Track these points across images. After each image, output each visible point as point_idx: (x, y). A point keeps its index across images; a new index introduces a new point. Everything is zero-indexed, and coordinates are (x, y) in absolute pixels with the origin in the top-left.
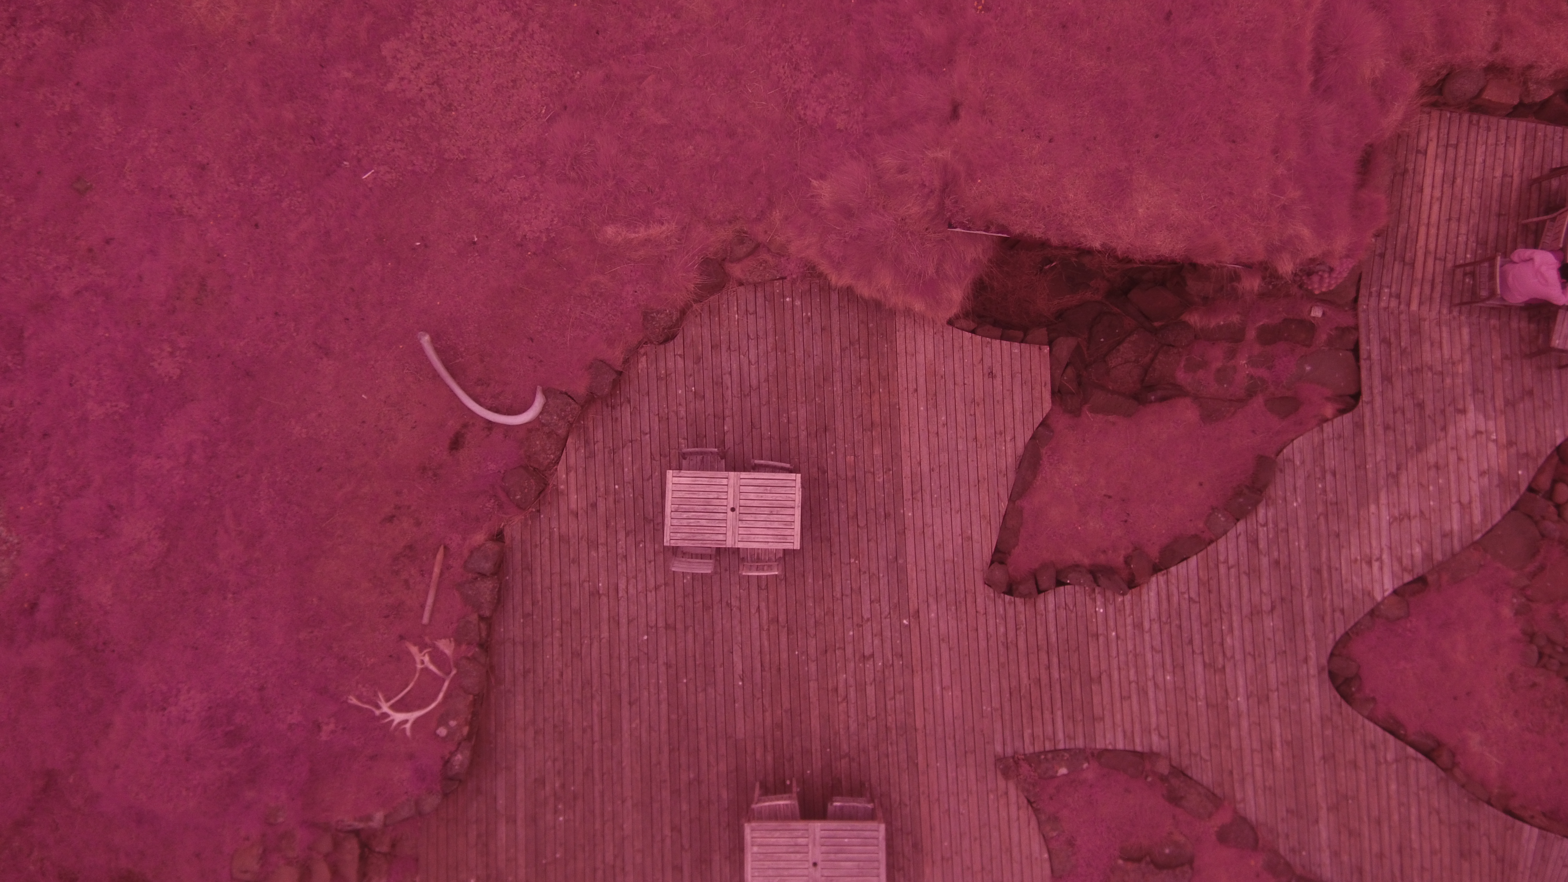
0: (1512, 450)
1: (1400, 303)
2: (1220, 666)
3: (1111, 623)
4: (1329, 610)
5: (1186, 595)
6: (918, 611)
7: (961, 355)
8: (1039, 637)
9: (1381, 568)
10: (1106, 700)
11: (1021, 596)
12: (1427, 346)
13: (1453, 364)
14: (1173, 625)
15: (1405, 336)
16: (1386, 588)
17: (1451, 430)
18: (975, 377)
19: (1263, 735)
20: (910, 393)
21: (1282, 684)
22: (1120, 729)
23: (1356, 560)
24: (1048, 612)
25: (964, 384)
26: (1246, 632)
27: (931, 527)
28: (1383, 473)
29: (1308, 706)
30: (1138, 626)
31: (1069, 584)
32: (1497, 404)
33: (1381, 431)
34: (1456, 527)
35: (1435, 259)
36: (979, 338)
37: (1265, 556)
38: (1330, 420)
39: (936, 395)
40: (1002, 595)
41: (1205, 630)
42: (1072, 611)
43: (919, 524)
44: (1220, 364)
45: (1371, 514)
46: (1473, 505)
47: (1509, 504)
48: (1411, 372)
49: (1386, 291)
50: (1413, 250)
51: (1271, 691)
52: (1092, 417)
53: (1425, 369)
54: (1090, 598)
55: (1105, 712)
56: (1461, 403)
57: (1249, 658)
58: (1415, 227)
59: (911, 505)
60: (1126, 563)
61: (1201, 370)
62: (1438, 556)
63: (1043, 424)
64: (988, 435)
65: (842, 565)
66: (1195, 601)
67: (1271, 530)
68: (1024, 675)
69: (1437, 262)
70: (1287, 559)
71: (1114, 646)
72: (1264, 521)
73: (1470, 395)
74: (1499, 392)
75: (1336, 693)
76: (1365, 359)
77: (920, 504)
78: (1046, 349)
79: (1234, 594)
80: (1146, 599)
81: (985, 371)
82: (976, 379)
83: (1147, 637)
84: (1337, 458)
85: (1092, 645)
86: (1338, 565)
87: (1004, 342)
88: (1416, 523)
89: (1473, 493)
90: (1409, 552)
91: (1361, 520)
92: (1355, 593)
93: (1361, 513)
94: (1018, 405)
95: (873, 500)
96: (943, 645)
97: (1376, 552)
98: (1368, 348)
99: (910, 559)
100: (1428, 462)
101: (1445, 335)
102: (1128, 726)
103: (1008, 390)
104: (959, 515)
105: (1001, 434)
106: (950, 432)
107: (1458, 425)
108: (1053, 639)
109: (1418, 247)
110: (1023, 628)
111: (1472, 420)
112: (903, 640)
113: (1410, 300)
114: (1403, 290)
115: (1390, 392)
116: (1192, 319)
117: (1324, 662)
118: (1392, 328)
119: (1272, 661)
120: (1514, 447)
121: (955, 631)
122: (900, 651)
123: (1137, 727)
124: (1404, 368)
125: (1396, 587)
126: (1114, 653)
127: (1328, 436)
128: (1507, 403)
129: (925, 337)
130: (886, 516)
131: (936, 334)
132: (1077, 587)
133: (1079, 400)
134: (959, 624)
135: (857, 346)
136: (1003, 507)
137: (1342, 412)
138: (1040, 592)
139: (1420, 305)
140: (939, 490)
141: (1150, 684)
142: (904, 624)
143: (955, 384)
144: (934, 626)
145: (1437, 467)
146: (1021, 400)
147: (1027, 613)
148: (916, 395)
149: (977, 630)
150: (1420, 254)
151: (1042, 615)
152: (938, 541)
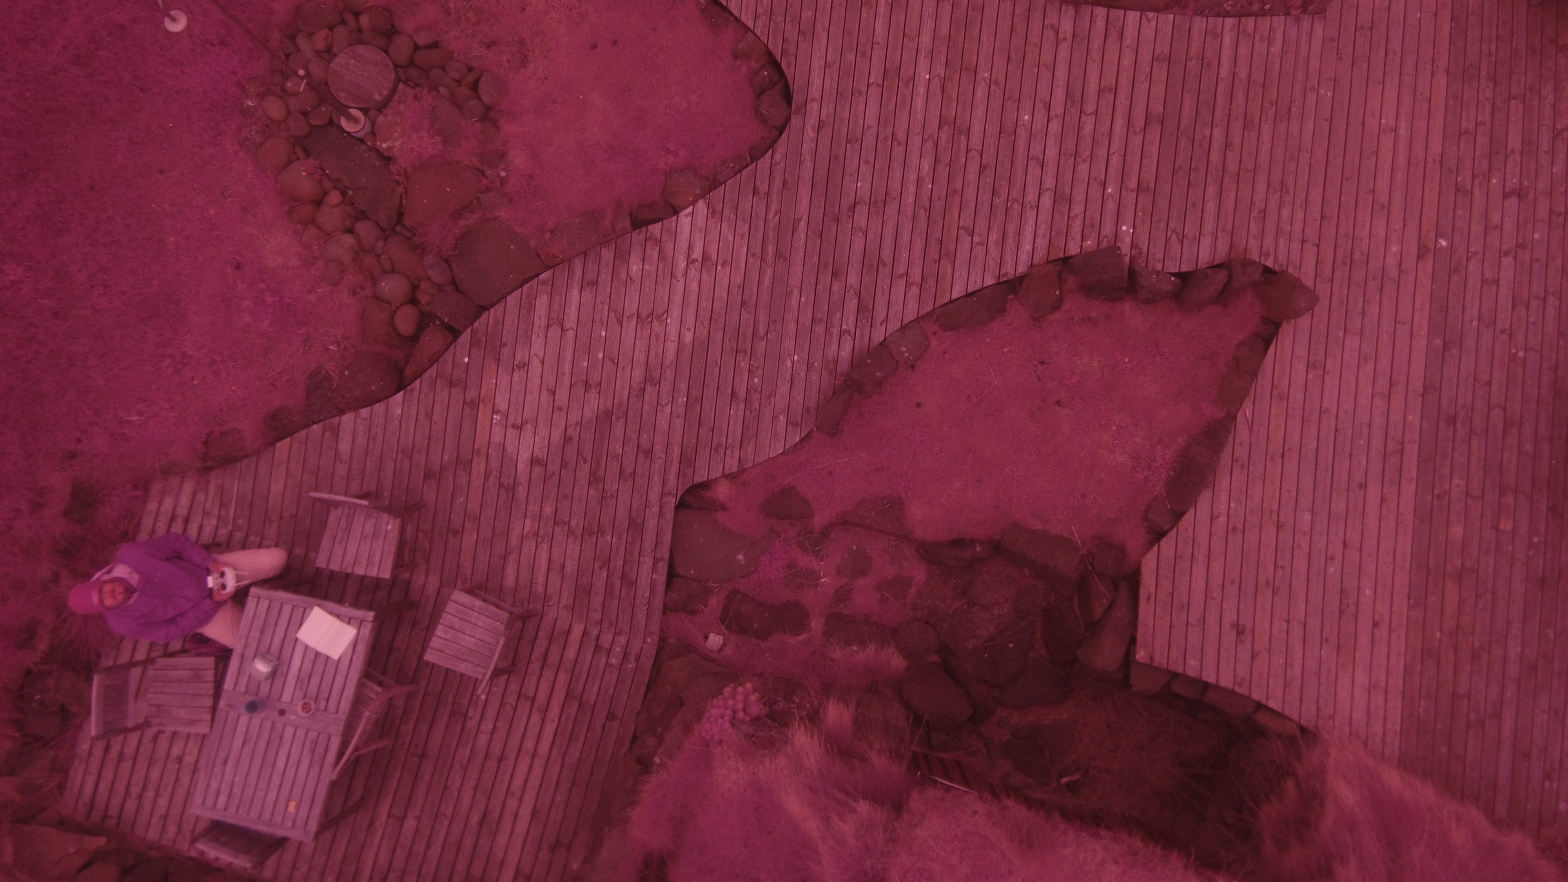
0: (472, 394)
1: (598, 638)
2: (946, 128)
3: (1111, 206)
4: (775, 196)
5: (977, 239)
6: (1419, 256)
7: (1289, 672)
8: (1233, 196)
9: (690, 248)
10: (1142, 89)
11: (1253, 262)
12: (571, 566)
13: (536, 535)
14: (1004, 197)
15: (600, 584)
16: (689, 218)
17: (557, 436)
18: (1268, 632)
19: (902, 20)
20: (1387, 623)
21: (860, 93)
22: (1128, 42)
23: (723, 265)
24: (1212, 234)
25: (1288, 622)
26: (898, 175)
27: (1376, 389)
28: (666, 387)
29: (829, 57)
30: (1062, 199)
31: (1173, 274)
32: (483, 464)
33: (657, 447)
34: (575, 293)
35: (533, 700)
36: (1257, 695)
37: (851, 286)
38: (726, 476)
39: (1341, 612)
40: (1277, 268)
41: (958, 185)
42: (1174, 231)
43: (1398, 398)
44: (861, 582)
45: (692, 333)
46: (544, 322)
47: (492, 317)
48: (600, 531)
49: (614, 661)
50: (564, 718)
51: (878, 85)
52: (1072, 533)
53: (579, 533)
54: (1140, 249)
55: (1148, 69)
56: (534, 475)
57: (901, 135)
58: (555, 752)
59: (1406, 431)
60: (1061, 300)
61: (890, 578)
62: (607, 254)
63: (1157, 535)
64: (1257, 531)
65: (1539, 349)
66: (965, 229)
67: (836, 324)
68: (1266, 138)
69: (531, 694)
70: (821, 278)
71: (1114, 170)
72: (843, 338)
73: (521, 484)
74: (477, 482)
75: (786, 71)
76: (661, 560)
77: (1391, 432)
78: (1141, 655)
79: (906, 236)
80: (1039, 241)
81: (1250, 639)
82: (1267, 625)
83: (1049, 182)
84: (726, 417)
85: (1149, 175)
86: (751, 260)
87: (1211, 680)
88: (631, 308)
89: (541, 339)
90: (647, 267)
91: (706, 323)
92: (733, 217)
93: (705, 333)
94: (1199, 572)
95: (1473, 450)
96: (1383, 198)
97: (693, 273)
98: (654, 576)
99: (1421, 344)
100: (600, 393)
101: (541, 580)
102: (1113, 45)
103: (1213, 598)
104: (1325, 404)
105: (1234, 530)
106: (1322, 545)
107: (546, 443)
108: (1211, 190)
109: (556, 722)
110: (1254, 214)
111: (524, 447)
112: (1452, 213)
113: (582, 640)
114: (589, 658)
115: (635, 506)
116: (896, 662)
117: (795, 121)
118: (615, 602)
119: (869, 127)
120: (468, 399)
121: (1359, 220)
122: (1459, 198)
123: (1096, 45)
124: (609, 538)
125: (674, 218)
126: (1115, 160)
127: (732, 452)
128: (468, 466)
129: (1351, 713)
130: (1452, 420)
131: (1332, 717)
132: (1160, 268)
133: (1092, 564)
134: (1351, 230)
135: (1471, 717)
136: (1247, 409)
137: (706, 485)
138: (1220, 266)
139: (569, 630)
140: (1354, 452)
141: (1057, 108)
142: (1446, 239)
143: (1305, 625)
144: (1395, 230)
145: (587, 385)
146: (1193, 579)
147: (1244, 236)
148: (1377, 617)
149: (1322, 217)
150: (554, 712)
151: (1223, 230)
152: (1369, 367)
